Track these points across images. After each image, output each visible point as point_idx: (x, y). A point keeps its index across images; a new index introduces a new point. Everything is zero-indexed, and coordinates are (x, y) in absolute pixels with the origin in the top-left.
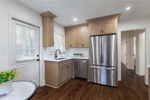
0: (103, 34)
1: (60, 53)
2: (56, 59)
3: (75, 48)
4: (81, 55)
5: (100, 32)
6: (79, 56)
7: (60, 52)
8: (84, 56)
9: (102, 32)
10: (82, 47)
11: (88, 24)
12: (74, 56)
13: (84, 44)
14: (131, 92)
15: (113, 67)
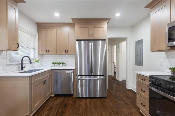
0: (92, 38)
1: (30, 61)
2: (22, 71)
3: (55, 55)
4: (63, 63)
5: (89, 36)
6: (61, 65)
7: (30, 59)
8: (67, 65)
9: (91, 36)
10: (65, 53)
11: (74, 25)
12: (52, 66)
13: (67, 49)
14: (119, 100)
15: (99, 76)
